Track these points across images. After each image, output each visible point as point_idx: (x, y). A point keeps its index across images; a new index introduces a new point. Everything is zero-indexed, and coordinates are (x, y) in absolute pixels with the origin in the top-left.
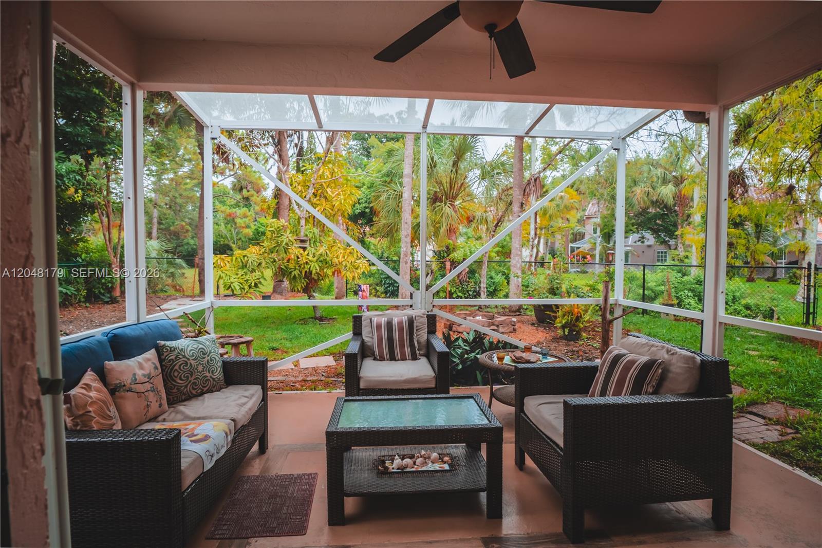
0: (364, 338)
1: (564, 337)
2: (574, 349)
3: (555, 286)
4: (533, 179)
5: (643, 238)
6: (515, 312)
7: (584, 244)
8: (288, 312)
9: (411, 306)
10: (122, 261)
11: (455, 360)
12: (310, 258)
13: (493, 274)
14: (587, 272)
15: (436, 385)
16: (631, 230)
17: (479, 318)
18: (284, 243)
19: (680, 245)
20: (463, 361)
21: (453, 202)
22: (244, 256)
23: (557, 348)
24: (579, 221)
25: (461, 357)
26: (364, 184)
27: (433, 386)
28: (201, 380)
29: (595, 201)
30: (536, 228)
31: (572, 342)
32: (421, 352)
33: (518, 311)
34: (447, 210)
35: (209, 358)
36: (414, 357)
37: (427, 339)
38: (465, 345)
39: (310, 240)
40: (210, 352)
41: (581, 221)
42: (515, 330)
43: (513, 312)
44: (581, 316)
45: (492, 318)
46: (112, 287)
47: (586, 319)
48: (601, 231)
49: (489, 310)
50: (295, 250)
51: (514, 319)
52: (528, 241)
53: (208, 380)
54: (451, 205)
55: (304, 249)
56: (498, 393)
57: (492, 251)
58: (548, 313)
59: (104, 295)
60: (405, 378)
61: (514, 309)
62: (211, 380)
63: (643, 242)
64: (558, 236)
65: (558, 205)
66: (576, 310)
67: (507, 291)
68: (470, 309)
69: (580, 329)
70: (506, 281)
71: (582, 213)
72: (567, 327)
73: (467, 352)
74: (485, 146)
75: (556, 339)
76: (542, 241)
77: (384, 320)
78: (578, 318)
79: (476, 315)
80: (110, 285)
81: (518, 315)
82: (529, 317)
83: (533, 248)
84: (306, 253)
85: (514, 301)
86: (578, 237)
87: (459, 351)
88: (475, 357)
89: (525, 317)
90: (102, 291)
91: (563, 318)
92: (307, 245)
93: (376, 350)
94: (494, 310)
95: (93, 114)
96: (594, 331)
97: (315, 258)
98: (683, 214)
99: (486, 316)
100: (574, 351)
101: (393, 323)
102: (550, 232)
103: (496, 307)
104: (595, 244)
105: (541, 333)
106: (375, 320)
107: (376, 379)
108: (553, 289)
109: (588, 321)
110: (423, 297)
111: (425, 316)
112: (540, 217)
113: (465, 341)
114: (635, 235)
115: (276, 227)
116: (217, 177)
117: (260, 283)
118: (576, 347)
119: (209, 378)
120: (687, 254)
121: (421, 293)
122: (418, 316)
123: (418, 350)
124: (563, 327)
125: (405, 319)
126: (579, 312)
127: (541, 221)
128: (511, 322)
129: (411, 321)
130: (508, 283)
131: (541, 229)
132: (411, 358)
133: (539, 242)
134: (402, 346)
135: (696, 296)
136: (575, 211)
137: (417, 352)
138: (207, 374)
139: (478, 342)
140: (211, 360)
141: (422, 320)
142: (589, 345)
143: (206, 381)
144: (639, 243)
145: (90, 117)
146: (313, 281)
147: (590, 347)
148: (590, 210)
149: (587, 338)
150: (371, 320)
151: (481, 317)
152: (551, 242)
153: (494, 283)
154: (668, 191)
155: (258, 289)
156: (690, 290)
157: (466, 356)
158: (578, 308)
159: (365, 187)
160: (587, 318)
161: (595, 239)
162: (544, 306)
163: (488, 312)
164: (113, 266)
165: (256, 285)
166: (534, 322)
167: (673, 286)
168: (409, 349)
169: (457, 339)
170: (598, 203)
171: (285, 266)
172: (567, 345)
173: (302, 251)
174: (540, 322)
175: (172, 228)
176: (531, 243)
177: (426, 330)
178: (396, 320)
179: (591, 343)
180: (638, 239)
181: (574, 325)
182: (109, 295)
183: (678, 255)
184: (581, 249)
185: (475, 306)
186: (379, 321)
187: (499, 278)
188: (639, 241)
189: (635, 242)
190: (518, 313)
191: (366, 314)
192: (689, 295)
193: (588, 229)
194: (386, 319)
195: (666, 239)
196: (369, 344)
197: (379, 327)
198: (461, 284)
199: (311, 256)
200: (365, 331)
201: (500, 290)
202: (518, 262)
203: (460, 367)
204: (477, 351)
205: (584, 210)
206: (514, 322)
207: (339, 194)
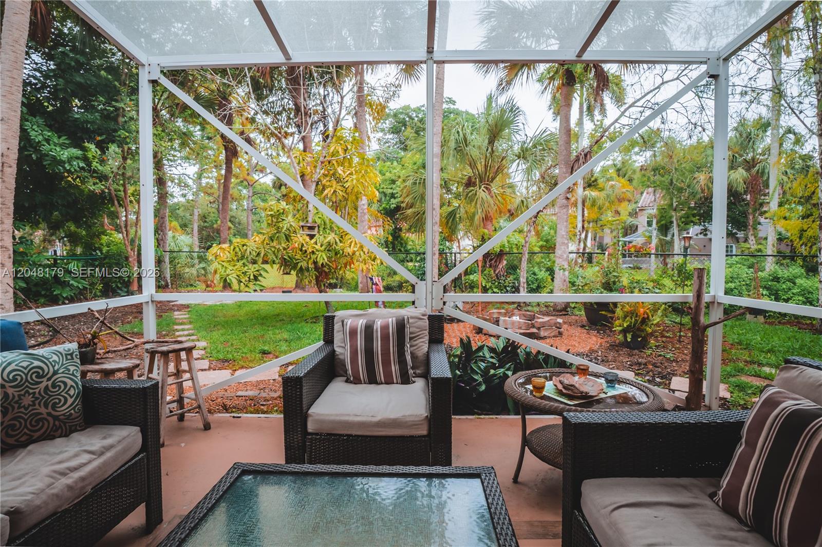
0: (336, 349)
1: (625, 344)
2: (640, 360)
3: (612, 280)
4: (583, 154)
5: (706, 230)
6: (561, 311)
7: (638, 237)
8: (304, 309)
9: (413, 303)
10: (139, 254)
11: (476, 377)
12: (318, 247)
13: (536, 269)
14: (641, 268)
15: (429, 430)
16: (692, 222)
17: (516, 318)
18: (285, 229)
19: (751, 238)
20: (487, 379)
21: (489, 185)
22: (243, 245)
23: (617, 359)
24: (630, 215)
25: (485, 372)
26: (399, 177)
27: (425, 432)
28: (26, 421)
29: (651, 190)
30: (583, 221)
31: (636, 351)
32: (418, 371)
33: (564, 310)
34: (482, 194)
35: (50, 383)
36: (405, 380)
37: (428, 352)
38: (492, 357)
39: (319, 227)
40: (55, 373)
41: (634, 214)
42: (560, 334)
43: (558, 311)
44: (648, 318)
45: (532, 318)
46: (129, 281)
47: (655, 322)
48: (657, 223)
49: (530, 308)
50: (301, 238)
51: (560, 320)
52: (575, 235)
53: (42, 419)
54: (487, 188)
55: (312, 237)
56: (534, 440)
57: (535, 245)
58: (603, 313)
59: (121, 290)
60: (378, 418)
61: (559, 308)
62: (50, 419)
63: (706, 235)
64: (607, 231)
65: (608, 196)
66: (642, 310)
67: (551, 287)
68: (506, 306)
69: (648, 334)
70: (550, 278)
71: (634, 206)
72: (629, 332)
73: (493, 366)
74: (526, 119)
75: (614, 347)
76: (590, 235)
77: (361, 323)
78: (645, 321)
79: (513, 315)
80: (126, 279)
81: (565, 315)
82: (577, 318)
83: (580, 242)
84: (313, 241)
85: (560, 296)
86: (629, 231)
87: (483, 365)
88: (504, 373)
89: (573, 317)
90: (120, 286)
91: (624, 321)
92: (315, 232)
93: (349, 367)
94: (536, 309)
95: (101, 98)
96: (663, 336)
97: (323, 247)
98: (755, 202)
99: (524, 316)
100: (640, 364)
101: (375, 328)
102: (599, 225)
103: (538, 305)
104: (651, 237)
105: (594, 339)
106: (349, 323)
107: (332, 418)
108: (609, 284)
109: (658, 325)
110: (429, 289)
111: (426, 318)
112: (587, 209)
113: (492, 350)
114: (696, 227)
115: (275, 210)
116: (258, 175)
117: (261, 275)
118: (643, 358)
119: (45, 416)
120: (760, 247)
121: (426, 284)
122: (412, 318)
123: (413, 368)
124: (625, 331)
125: (391, 321)
126: (645, 313)
127: (589, 213)
128: (556, 324)
129: (401, 326)
130: (553, 280)
131: (589, 222)
132: (399, 381)
133: (586, 236)
134: (386, 363)
135: (773, 295)
136: (627, 203)
137: (411, 372)
138: (43, 410)
139: (509, 353)
140: (54, 386)
141: (420, 323)
142: (660, 356)
143: (38, 421)
144: (701, 236)
145: (97, 101)
146: (323, 274)
147: (661, 358)
148: (644, 201)
149: (656, 346)
150: (343, 322)
151: (518, 317)
152: (600, 237)
153: (537, 280)
154: (738, 176)
155: (258, 282)
156: (765, 288)
157: (492, 372)
158: (643, 307)
159: (400, 180)
160: (656, 319)
161: (650, 232)
162: (597, 303)
163: (528, 311)
164: (130, 259)
165: (256, 278)
166: (585, 323)
167: (744, 283)
168: (397, 367)
169: (481, 348)
170: (655, 192)
171: (289, 257)
172: (630, 355)
173: (308, 239)
174: (591, 324)
175: (215, 226)
176: (578, 237)
177: (427, 338)
178: (379, 323)
179: (662, 353)
180: (699, 231)
181: (639, 329)
182: (126, 290)
183: (749, 248)
184: (634, 244)
185: (513, 303)
186: (355, 324)
187: (542, 274)
188: (701, 234)
189: (697, 235)
190: (564, 313)
191: (339, 314)
192: (764, 293)
193: (642, 220)
194: (365, 321)
195: (734, 231)
196: (341, 357)
197: (353, 333)
198: (498, 278)
199: (319, 245)
200: (338, 337)
201: (544, 287)
202: (564, 252)
203: (483, 387)
204: (507, 366)
205: (636, 202)
206: (560, 323)
207: (351, 174)
